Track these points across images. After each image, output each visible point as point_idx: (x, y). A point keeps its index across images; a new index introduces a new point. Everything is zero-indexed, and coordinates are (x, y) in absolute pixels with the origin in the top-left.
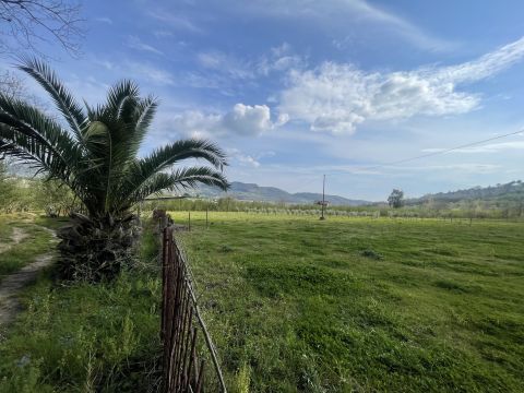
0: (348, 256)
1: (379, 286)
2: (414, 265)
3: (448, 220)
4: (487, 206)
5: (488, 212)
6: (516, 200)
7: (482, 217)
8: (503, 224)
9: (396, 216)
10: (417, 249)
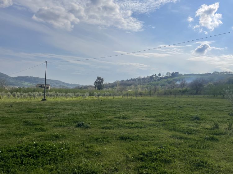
0: (65, 129)
1: (87, 147)
2: (108, 128)
3: (126, 97)
4: (143, 88)
5: (143, 91)
6: (154, 85)
7: (141, 94)
8: (149, 98)
9: (99, 96)
10: (110, 118)
